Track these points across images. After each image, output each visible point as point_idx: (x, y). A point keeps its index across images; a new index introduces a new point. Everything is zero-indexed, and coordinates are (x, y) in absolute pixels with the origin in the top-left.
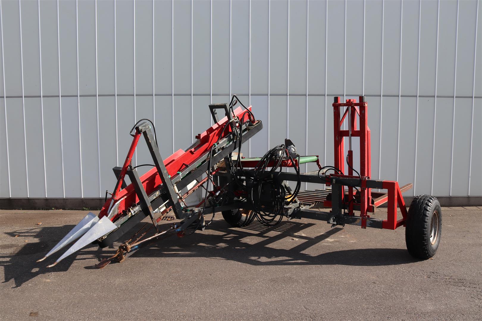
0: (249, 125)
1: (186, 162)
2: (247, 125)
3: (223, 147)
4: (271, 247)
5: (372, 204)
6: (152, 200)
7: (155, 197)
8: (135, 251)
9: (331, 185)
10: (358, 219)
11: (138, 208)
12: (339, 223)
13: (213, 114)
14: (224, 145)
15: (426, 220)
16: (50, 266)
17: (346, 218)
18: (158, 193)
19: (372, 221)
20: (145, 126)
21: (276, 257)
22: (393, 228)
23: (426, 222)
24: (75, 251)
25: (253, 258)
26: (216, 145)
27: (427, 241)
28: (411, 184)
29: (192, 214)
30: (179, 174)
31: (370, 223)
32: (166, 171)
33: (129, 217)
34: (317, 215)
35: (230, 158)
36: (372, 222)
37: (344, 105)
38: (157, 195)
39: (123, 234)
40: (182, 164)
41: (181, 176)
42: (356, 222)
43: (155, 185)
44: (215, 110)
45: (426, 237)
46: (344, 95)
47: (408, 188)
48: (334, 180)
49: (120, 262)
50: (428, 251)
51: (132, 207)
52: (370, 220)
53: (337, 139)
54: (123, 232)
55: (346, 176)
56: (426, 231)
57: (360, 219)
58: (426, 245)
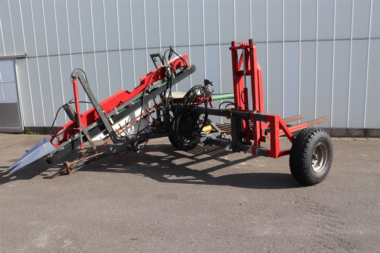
0: (183, 69)
1: (124, 100)
2: (182, 69)
3: (158, 87)
4: (189, 168)
5: (265, 135)
6: (90, 129)
7: (93, 127)
8: (82, 167)
9: (230, 118)
10: (250, 148)
11: (78, 135)
12: (236, 150)
13: (154, 61)
14: (158, 86)
15: (306, 151)
16: (4, 176)
17: (242, 146)
18: (95, 124)
19: (260, 149)
20: (78, 73)
21: (184, 176)
22: (275, 157)
23: (305, 153)
24: (24, 166)
25: (165, 176)
26: (150, 86)
27: (306, 170)
28: (326, 117)
29: (126, 140)
30: (115, 109)
31: (258, 151)
32: (99, 107)
33: (70, 142)
34: (222, 143)
35: (164, 96)
36: (259, 151)
37: (239, 48)
38: (94, 126)
39: (65, 154)
40: (120, 102)
41: (116, 111)
42: (249, 150)
43: (95, 118)
44: (155, 58)
45: (305, 166)
46: (283, 41)
47: (322, 120)
48: (231, 114)
49: (69, 174)
50: (308, 178)
51: (72, 135)
52: (258, 149)
53: (235, 78)
54: (65, 153)
55: (243, 111)
56: (305, 161)
57: (251, 147)
58: (306, 173)
